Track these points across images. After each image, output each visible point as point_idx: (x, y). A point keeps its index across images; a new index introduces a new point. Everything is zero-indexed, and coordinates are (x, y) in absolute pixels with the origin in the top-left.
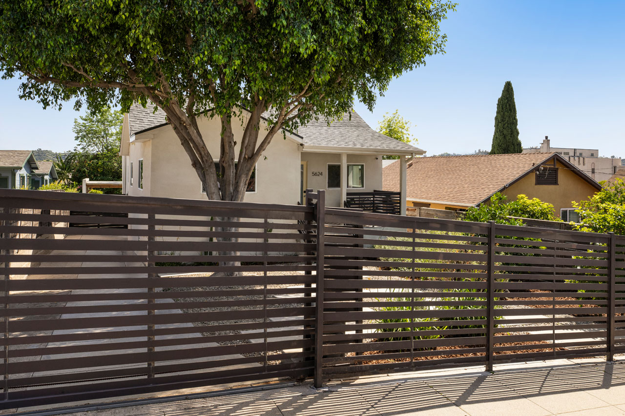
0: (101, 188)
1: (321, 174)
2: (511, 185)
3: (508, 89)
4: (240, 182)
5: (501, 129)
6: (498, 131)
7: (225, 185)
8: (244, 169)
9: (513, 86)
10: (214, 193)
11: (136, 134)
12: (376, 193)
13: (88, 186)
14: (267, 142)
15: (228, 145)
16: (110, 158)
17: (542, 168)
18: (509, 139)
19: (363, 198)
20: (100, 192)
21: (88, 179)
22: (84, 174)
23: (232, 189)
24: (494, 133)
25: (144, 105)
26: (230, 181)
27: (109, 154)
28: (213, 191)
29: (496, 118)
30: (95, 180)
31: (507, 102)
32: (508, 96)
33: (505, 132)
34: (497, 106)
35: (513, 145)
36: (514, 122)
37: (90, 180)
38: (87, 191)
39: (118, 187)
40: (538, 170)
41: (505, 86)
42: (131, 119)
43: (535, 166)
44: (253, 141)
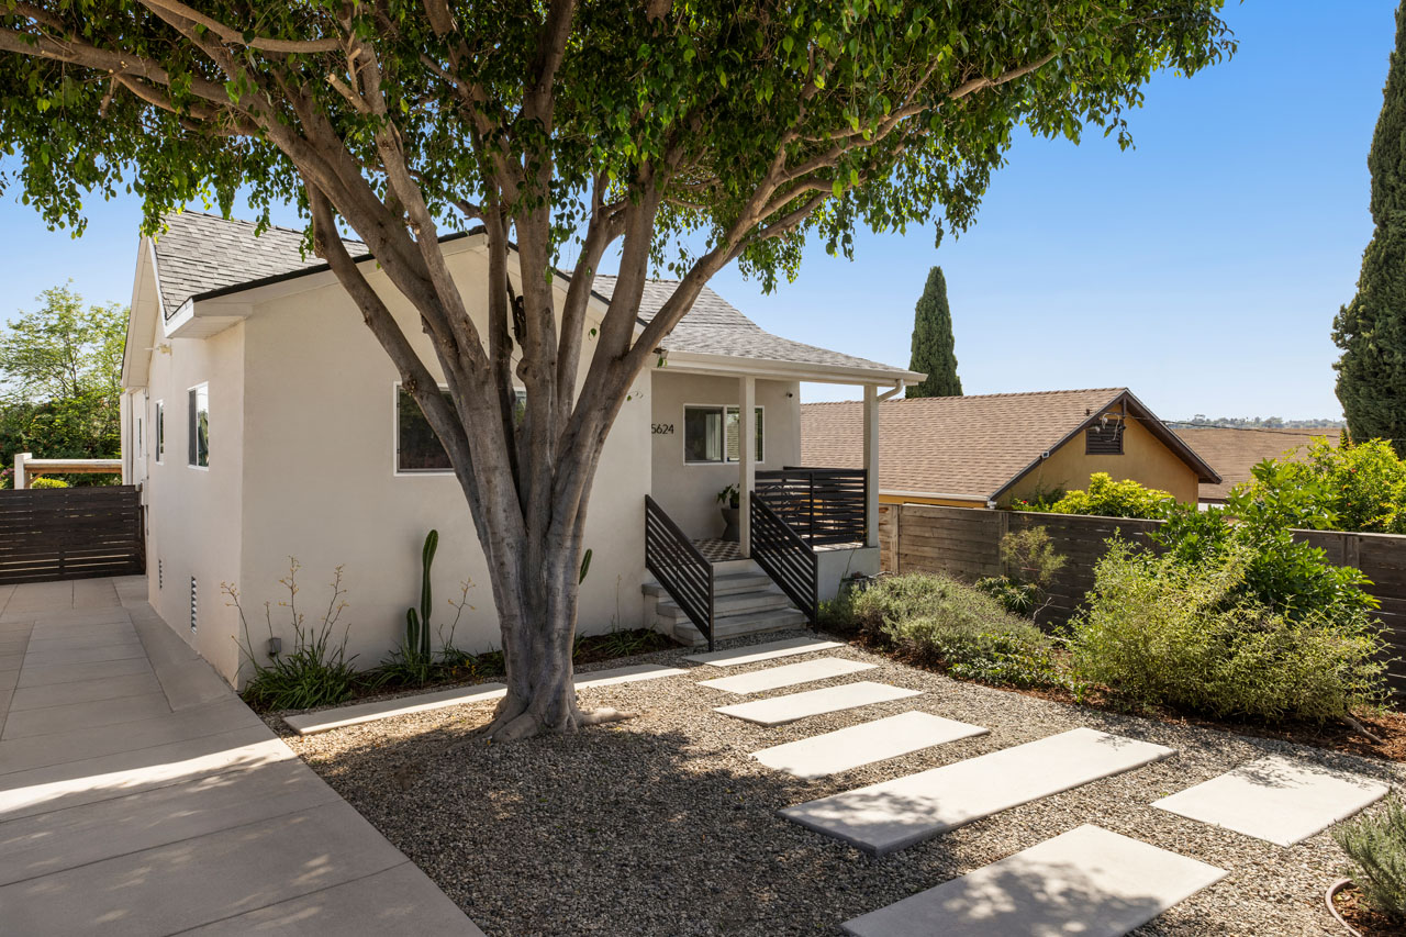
0: (61, 475)
1: (671, 429)
2: (1053, 451)
3: (936, 282)
4: (585, 436)
5: (926, 355)
6: (920, 358)
7: (531, 444)
8: (598, 393)
9: (945, 274)
10: (496, 468)
11: (197, 298)
12: (790, 472)
13: (28, 469)
14: (683, 306)
15: (538, 321)
16: (84, 412)
17: (1106, 420)
18: (941, 374)
19: (766, 484)
20: (60, 484)
21: (30, 455)
22: (19, 445)
23: (550, 457)
24: (909, 363)
25: (226, 201)
26: (545, 430)
27: (79, 401)
28: (492, 463)
29: (915, 335)
30: (47, 457)
31: (936, 306)
32: (937, 294)
33: (933, 361)
34: (914, 313)
35: (948, 384)
36: (947, 342)
37: (34, 457)
38: (28, 482)
39: (107, 472)
40: (1100, 425)
41: (930, 276)
42: (162, 278)
43: (1092, 415)
44: (628, 304)
